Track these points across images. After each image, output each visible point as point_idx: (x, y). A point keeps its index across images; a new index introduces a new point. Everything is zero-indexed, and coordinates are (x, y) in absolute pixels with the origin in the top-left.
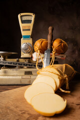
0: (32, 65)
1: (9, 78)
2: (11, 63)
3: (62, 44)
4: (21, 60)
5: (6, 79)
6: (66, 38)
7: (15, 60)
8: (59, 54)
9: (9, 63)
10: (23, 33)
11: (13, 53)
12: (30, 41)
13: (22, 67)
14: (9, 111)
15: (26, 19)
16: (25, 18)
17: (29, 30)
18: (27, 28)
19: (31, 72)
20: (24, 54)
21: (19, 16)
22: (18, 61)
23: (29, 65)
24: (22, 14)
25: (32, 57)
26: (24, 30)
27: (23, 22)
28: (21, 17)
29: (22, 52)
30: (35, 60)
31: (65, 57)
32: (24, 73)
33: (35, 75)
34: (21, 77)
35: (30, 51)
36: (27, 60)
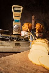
1: (4, 48)
2: (7, 37)
4: (13, 36)
5: (2, 48)
7: (9, 36)
9: (5, 37)
10: (15, 18)
11: (7, 31)
12: (19, 24)
14: (24, 70)
15: (17, 10)
16: (16, 9)
17: (19, 16)
19: (20, 44)
20: (15, 32)
21: (12, 7)
23: (19, 39)
24: (15, 6)
25: (20, 34)
26: (15, 16)
27: (15, 11)
28: (14, 7)
29: (13, 31)
30: (23, 36)
31: (42, 35)
32: (15, 44)
33: (22, 46)
34: (13, 47)
35: (19, 30)
36: (17, 36)
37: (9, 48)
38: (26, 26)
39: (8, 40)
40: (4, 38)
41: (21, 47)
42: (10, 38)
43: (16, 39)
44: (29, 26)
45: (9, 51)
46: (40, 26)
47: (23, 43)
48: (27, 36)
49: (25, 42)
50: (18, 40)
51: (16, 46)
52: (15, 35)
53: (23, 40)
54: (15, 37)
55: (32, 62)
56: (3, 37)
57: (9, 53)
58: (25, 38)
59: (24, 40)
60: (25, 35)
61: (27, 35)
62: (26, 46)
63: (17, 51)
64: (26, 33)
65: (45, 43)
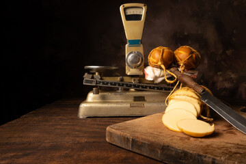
0: (146, 87)
1: (111, 107)
2: (115, 84)
3: (194, 56)
4: (127, 80)
5: (106, 108)
6: (186, 33)
7: (119, 78)
8: (188, 70)
9: (111, 84)
10: (128, 36)
12: (140, 49)
13: (127, 90)
15: (132, 13)
16: (130, 12)
19: (144, 97)
20: (131, 69)
21: (121, 8)
22: (122, 80)
23: (142, 87)
24: (126, 5)
25: (144, 76)
27: (129, 18)
28: (125, 9)
29: (127, 67)
30: (152, 79)
31: (196, 74)
32: (133, 98)
33: (149, 102)
34: (129, 105)
35: (140, 65)
36: (137, 79)
37: (121, 108)
38: (156, 55)
39: (118, 89)
40: (109, 85)
41: (146, 105)
42: (123, 85)
43: (135, 86)
44: (164, 55)
45: (123, 114)
46: (192, 53)
47: (152, 96)
48: (160, 80)
49: (156, 93)
50: (140, 88)
51: (136, 102)
52: (132, 76)
53: (150, 88)
54: (133, 81)
55: (167, 128)
56: (107, 83)
58: (156, 84)
59: (154, 88)
60: (156, 78)
61: (159, 77)
62: (158, 102)
63: (137, 114)
64: (158, 72)
65: (192, 97)
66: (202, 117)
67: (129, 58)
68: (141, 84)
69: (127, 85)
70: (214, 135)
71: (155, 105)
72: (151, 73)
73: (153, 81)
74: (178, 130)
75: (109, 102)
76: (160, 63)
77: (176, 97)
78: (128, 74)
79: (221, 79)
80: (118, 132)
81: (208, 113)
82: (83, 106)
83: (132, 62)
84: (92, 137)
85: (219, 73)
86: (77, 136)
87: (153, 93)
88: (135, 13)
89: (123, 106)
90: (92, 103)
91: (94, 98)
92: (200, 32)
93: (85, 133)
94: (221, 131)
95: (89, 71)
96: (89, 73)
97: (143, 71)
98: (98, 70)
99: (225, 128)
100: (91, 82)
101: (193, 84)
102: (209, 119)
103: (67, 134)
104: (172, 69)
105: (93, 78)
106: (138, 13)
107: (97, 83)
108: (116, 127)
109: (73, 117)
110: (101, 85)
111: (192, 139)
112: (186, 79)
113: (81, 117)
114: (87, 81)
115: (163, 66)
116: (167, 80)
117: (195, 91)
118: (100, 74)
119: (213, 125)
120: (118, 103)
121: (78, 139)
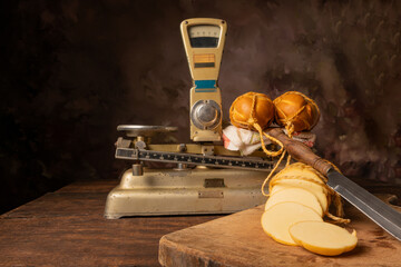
0: (227, 163)
1: (165, 198)
2: (172, 157)
3: (309, 109)
4: (192, 149)
5: (156, 200)
6: (287, 72)
7: (178, 148)
9: (166, 157)
10: (196, 74)
12: (216, 97)
13: (194, 168)
15: (201, 35)
16: (198, 33)
17: (211, 65)
18: (206, 61)
19: (222, 180)
20: (200, 132)
21: (183, 26)
22: (184, 150)
23: (220, 162)
24: (192, 21)
25: (222, 143)
26: (198, 65)
27: (196, 42)
28: (189, 28)
29: (192, 127)
30: (237, 149)
31: (312, 140)
32: (204, 183)
33: (232, 189)
34: (196, 195)
35: (216, 123)
36: (210, 148)
37: (183, 200)
38: (243, 107)
39: (176, 166)
40: (162, 159)
41: (227, 193)
42: (186, 159)
43: (207, 160)
44: (258, 107)
46: (305, 103)
47: (237, 178)
48: (251, 150)
49: (243, 173)
50: (217, 165)
51: (209, 189)
52: (201, 143)
53: (234, 163)
54: (202, 151)
55: (272, 239)
56: (158, 156)
57: (183, 218)
58: (244, 157)
59: (240, 164)
60: (244, 146)
61: (249, 145)
62: (247, 188)
63: (212, 210)
64: (247, 136)
65: (312, 180)
66: (331, 216)
67: (197, 111)
68: (218, 157)
69: (193, 159)
70: (357, 251)
71: (242, 195)
72: (235, 138)
73: (238, 152)
74: (292, 242)
75: (161, 190)
76: (251, 121)
77: (284, 181)
78: (195, 139)
79: (345, 147)
80: (182, 248)
81: (340, 208)
82: (114, 196)
83: (202, 118)
84: (131, 257)
85: (341, 138)
86: (104, 256)
87: (238, 173)
88: (207, 35)
89: (185, 195)
90: (130, 191)
91: (133, 183)
92: (309, 69)
93: (119, 247)
94: (367, 243)
95: (124, 134)
96: (126, 138)
97: (221, 134)
98: (141, 133)
99: (373, 237)
100: (130, 154)
101: (311, 157)
102: (343, 220)
103: (86, 251)
104: (273, 131)
105: (132, 146)
106: (212, 35)
107: (139, 156)
108: (177, 238)
109: (95, 216)
110: (147, 158)
111: (319, 259)
112: (299, 149)
113: (110, 217)
114: (122, 152)
115: (257, 127)
116: (265, 151)
117: (317, 170)
118: (145, 140)
119: (354, 232)
120: (178, 191)
121: (105, 260)
